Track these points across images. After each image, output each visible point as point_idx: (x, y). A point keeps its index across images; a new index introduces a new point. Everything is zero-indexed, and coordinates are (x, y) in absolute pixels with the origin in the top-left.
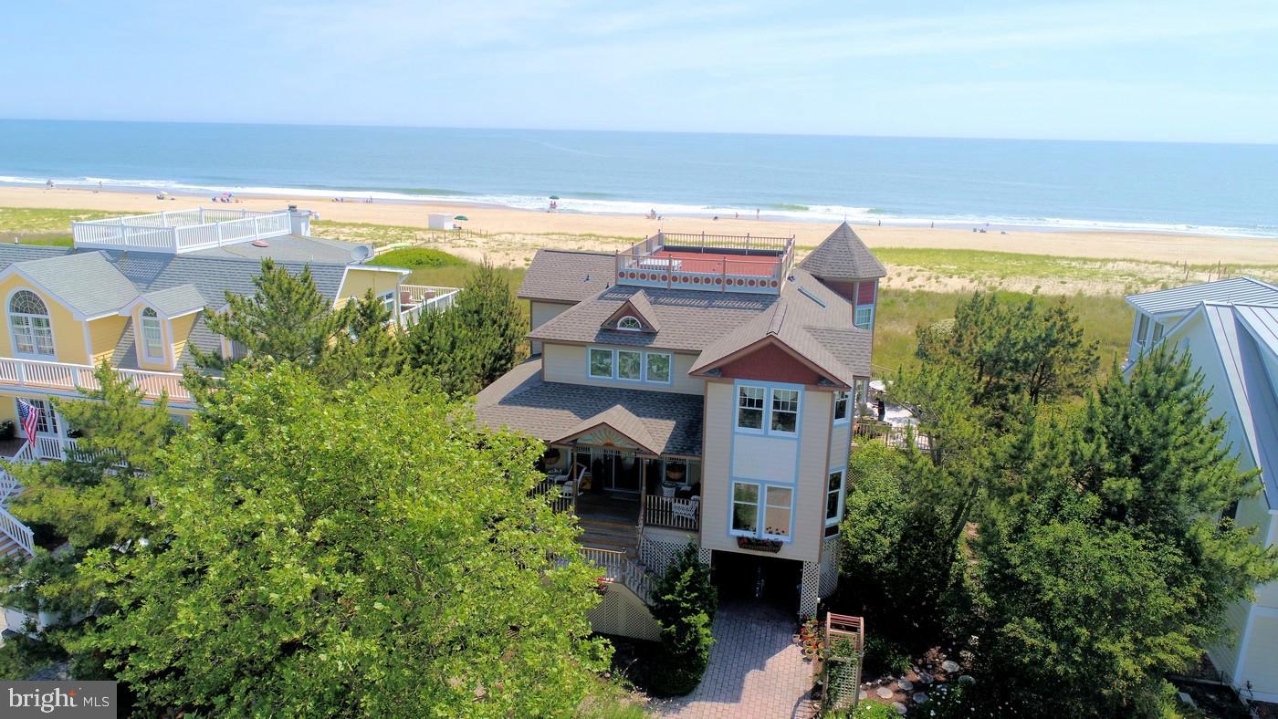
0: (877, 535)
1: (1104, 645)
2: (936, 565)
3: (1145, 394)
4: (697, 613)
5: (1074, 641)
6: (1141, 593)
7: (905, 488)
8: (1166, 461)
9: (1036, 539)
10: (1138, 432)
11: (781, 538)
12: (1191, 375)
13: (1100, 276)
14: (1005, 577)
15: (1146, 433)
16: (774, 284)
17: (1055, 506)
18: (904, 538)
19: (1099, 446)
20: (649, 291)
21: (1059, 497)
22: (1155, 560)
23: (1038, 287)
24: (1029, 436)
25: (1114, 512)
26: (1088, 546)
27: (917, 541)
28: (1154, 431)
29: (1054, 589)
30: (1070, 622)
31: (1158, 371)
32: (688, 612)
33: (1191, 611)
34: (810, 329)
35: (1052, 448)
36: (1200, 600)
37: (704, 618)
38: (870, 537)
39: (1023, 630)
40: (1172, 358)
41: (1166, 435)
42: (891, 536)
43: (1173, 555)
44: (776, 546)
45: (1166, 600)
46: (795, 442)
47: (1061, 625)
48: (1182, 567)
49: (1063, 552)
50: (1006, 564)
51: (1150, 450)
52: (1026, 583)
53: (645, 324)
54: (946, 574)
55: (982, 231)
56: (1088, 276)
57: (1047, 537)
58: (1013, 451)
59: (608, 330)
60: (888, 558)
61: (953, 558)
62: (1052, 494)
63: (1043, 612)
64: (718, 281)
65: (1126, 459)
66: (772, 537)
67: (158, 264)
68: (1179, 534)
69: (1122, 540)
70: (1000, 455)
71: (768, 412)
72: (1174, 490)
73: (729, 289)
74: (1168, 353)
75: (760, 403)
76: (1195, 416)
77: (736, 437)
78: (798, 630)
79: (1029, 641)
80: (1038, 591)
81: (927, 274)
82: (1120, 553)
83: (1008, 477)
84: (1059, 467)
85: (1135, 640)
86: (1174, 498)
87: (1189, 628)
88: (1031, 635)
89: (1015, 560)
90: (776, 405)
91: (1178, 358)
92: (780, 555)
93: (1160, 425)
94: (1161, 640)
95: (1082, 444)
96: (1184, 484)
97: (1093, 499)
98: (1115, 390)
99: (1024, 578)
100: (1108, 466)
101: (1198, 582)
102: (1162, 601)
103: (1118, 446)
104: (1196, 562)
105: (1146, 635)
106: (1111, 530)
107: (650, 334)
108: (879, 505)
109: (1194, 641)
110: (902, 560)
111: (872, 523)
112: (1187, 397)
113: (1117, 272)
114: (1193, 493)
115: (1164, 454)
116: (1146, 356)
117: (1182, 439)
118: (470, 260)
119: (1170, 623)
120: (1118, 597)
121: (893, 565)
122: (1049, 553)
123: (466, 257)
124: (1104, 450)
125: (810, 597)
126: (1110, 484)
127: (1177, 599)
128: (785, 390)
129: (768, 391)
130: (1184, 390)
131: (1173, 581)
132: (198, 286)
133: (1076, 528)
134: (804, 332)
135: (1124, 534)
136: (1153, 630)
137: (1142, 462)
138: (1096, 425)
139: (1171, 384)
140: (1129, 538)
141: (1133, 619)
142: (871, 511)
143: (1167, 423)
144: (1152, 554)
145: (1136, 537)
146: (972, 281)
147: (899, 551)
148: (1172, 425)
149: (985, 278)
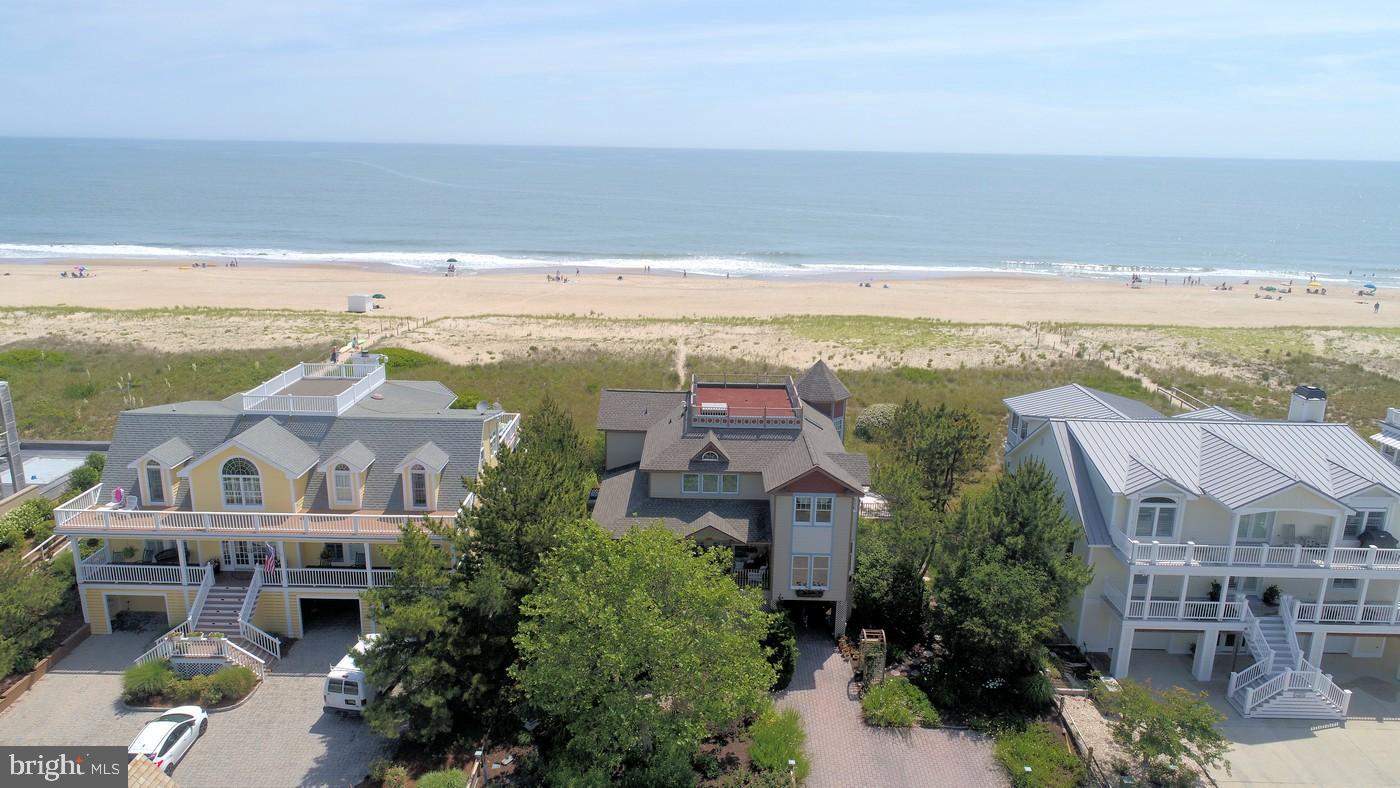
0: (879, 581)
1: (1014, 627)
2: (915, 595)
3: (1023, 487)
4: (788, 639)
5: (998, 627)
6: (1028, 598)
7: (891, 549)
8: (1036, 526)
9: (975, 575)
10: (1022, 510)
11: (823, 588)
12: (1045, 475)
13: (974, 344)
14: (960, 597)
15: (1026, 511)
16: (798, 422)
17: (982, 555)
18: (895, 580)
19: (1002, 519)
20: (716, 431)
21: (983, 549)
22: (1035, 580)
23: (931, 361)
24: (965, 515)
25: (1012, 555)
26: (1003, 576)
27: (903, 582)
28: (1030, 509)
29: (987, 601)
30: (996, 617)
31: (1030, 472)
32: (783, 639)
33: (1053, 605)
34: (829, 454)
35: (979, 522)
36: (1057, 599)
37: (793, 641)
38: (875, 580)
39: (973, 625)
40: (1036, 465)
41: (1035, 511)
42: (887, 580)
43: (1043, 577)
44: (820, 593)
45: (1040, 600)
46: (830, 529)
47: (992, 620)
48: (1048, 582)
49: (990, 580)
50: (959, 590)
51: (1028, 519)
52: (971, 600)
53: (721, 455)
54: (921, 599)
55: (867, 285)
56: (965, 346)
57: (980, 572)
58: (956, 525)
59: (695, 462)
60: (886, 594)
61: (923, 590)
62: (980, 547)
63: (981, 614)
64: (761, 422)
65: (1016, 525)
66: (818, 588)
67: (324, 426)
68: (1045, 564)
69: (1018, 571)
70: (951, 527)
71: (813, 511)
72: (1041, 539)
73: (768, 426)
74: (1034, 462)
75: (809, 506)
76: (1050, 496)
77: (794, 528)
78: (837, 644)
79: (977, 630)
80: (979, 603)
81: (842, 350)
82: (1017, 578)
83: (956, 540)
84: (983, 533)
85: (1028, 623)
86: (1041, 545)
87: (1053, 614)
88: (977, 627)
89: (965, 588)
90: (819, 506)
91: (1038, 465)
92: (824, 598)
93: (1032, 505)
94: (1040, 621)
95: (994, 518)
96: (1046, 536)
97: (1001, 549)
98: (1008, 484)
99: (971, 596)
100: (1008, 530)
101: (1055, 589)
102: (1039, 601)
103: (1012, 517)
104: (1054, 579)
105: (1033, 619)
106: (1011, 565)
107: (724, 462)
108: (877, 561)
109: (1055, 620)
110: (895, 594)
111: (875, 573)
112: (1045, 487)
113: (987, 338)
114: (1051, 541)
115: (1035, 523)
116: (1022, 463)
117: (1043, 514)
118: (436, 356)
119: (1043, 612)
120: (1018, 602)
121: (890, 598)
122: (982, 582)
123: (430, 353)
124: (1005, 520)
125: (841, 623)
126: (1009, 540)
127: (1047, 599)
128: (824, 497)
129: (814, 499)
130: (1043, 483)
131: (1044, 590)
132: (364, 442)
133: (995, 567)
134: (826, 457)
135: (1019, 567)
136: (1035, 617)
137: (1024, 527)
138: (999, 506)
139: (1036, 480)
140: (1021, 569)
141: (1026, 612)
142: (873, 566)
143: (1035, 505)
144: (1033, 577)
145: (1025, 568)
146: (879, 357)
147: (893, 588)
148: (1038, 506)
149: (889, 354)
